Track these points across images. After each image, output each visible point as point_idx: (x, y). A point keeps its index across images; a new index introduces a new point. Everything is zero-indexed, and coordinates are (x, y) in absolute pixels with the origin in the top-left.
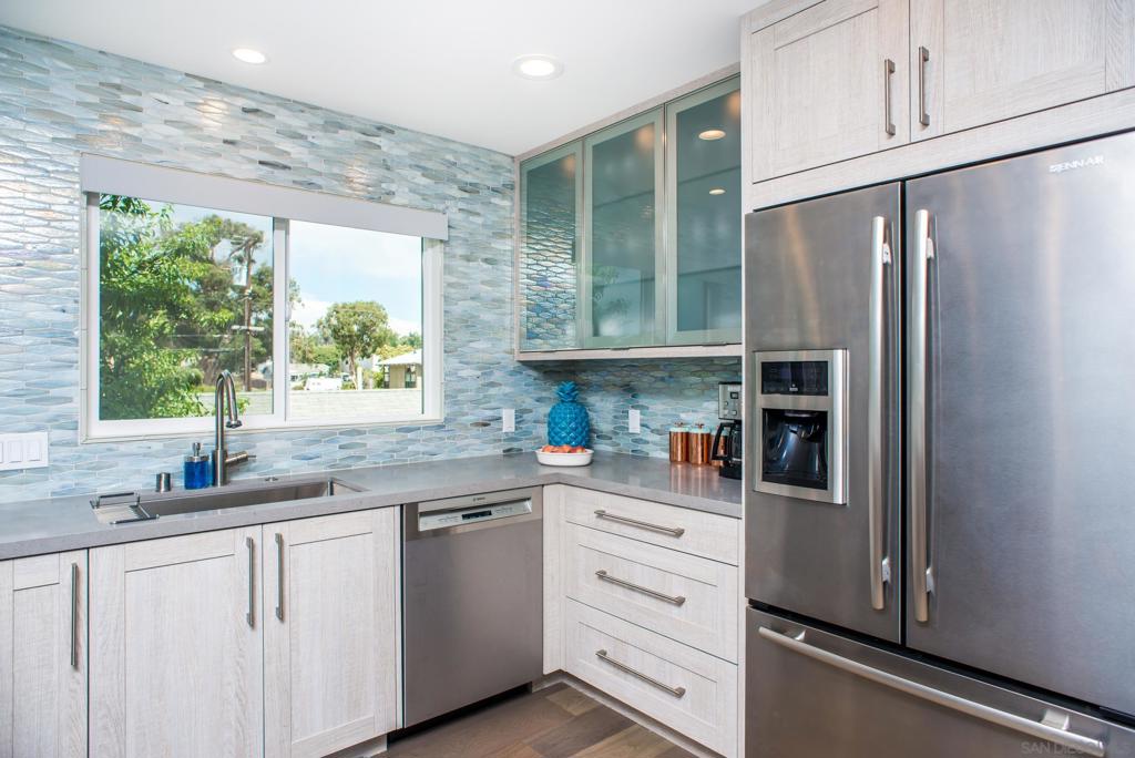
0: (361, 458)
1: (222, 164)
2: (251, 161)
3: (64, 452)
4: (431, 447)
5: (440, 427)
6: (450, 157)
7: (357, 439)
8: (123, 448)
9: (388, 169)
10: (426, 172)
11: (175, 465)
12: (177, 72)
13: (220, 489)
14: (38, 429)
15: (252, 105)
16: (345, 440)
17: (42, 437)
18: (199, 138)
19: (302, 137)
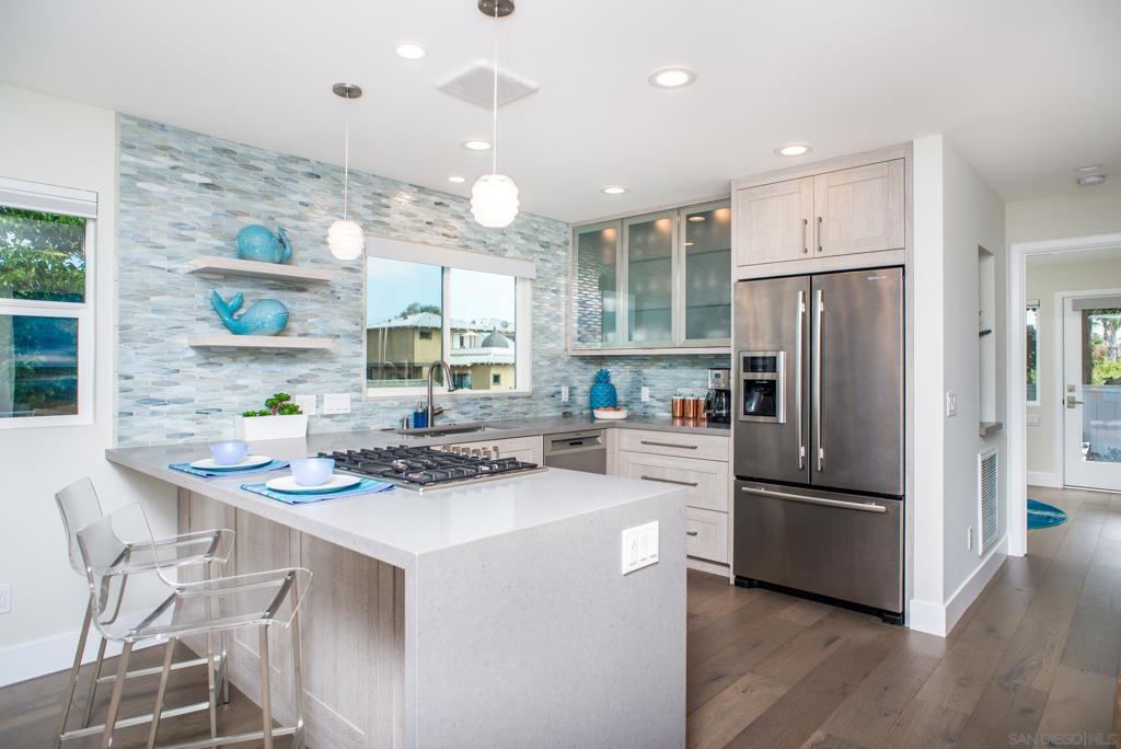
0: (490, 414)
1: (425, 236)
2: (438, 234)
3: (356, 405)
4: (525, 409)
5: (529, 397)
6: (535, 226)
7: (488, 403)
8: (382, 404)
9: (504, 234)
10: (524, 237)
11: (409, 413)
12: (405, 184)
13: (429, 428)
14: (346, 391)
15: (438, 200)
16: (483, 403)
17: (347, 396)
18: (415, 221)
19: (462, 218)
